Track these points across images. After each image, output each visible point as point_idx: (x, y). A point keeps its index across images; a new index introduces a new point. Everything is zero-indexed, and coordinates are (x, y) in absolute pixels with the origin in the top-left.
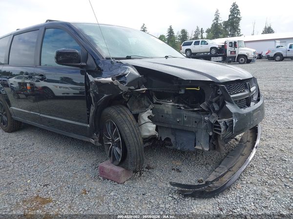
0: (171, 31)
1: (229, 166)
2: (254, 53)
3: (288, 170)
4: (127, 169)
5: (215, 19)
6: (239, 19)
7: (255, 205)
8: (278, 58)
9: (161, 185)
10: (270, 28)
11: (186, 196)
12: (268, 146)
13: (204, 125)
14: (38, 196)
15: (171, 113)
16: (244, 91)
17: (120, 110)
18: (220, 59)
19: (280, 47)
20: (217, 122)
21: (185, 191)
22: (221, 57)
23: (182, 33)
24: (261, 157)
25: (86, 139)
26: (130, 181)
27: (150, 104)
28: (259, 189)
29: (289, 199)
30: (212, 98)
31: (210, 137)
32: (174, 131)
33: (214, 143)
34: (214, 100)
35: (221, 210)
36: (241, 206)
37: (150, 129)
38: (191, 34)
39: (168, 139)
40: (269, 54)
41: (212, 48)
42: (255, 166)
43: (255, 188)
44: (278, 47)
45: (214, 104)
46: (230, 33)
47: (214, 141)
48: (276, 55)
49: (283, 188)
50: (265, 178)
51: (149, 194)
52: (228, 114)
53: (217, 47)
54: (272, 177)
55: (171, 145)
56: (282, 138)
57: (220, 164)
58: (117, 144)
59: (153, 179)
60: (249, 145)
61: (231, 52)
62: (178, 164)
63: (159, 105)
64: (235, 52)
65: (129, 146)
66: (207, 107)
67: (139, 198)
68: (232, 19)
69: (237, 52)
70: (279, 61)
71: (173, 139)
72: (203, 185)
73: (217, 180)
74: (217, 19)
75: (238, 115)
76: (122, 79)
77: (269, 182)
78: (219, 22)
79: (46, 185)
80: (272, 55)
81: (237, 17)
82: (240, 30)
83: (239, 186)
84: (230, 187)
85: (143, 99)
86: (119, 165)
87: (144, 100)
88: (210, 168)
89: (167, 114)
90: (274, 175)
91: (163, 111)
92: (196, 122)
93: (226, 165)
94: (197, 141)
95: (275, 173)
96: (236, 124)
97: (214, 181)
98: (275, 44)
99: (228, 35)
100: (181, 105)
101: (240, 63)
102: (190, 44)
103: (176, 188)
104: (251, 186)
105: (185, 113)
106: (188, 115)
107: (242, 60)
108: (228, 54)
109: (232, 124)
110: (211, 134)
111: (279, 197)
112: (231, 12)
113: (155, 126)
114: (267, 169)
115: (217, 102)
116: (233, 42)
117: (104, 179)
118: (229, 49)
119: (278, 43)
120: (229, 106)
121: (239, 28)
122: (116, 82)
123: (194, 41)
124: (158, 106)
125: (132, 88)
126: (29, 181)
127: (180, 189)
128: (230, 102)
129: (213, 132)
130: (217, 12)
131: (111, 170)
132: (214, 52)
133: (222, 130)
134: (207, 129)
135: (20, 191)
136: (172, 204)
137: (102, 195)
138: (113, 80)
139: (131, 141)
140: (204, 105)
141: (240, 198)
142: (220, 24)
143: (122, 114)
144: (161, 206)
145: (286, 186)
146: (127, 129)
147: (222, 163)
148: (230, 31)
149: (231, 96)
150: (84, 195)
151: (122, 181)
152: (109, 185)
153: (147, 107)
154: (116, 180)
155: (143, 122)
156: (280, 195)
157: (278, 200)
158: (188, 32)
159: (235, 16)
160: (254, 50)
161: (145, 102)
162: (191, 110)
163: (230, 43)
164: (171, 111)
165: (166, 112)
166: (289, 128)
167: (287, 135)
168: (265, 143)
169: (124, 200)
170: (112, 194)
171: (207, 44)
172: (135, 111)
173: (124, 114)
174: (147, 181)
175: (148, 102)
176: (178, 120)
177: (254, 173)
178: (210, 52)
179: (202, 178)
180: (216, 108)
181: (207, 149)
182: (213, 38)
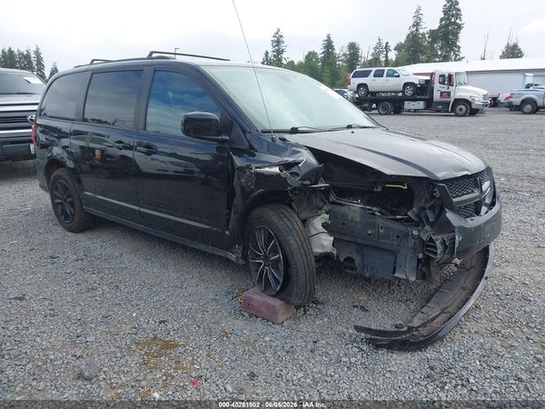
0: (329, 45)
1: (442, 306)
2: (485, 97)
3: (534, 316)
4: (288, 303)
5: (413, 26)
6: (460, 27)
7: (481, 365)
8: (528, 107)
9: (340, 329)
10: (515, 46)
11: (378, 347)
12: (503, 275)
13: (411, 243)
14: (156, 338)
15: (358, 220)
16: (473, 192)
17: (283, 213)
18: (421, 105)
19: (532, 85)
20: (431, 240)
21: (378, 340)
22: (422, 103)
23: (350, 49)
24: (492, 293)
25: (221, 253)
26: (291, 322)
27: (326, 204)
28: (488, 342)
29: (532, 357)
30: (427, 202)
31: (419, 260)
32: (361, 247)
33: (424, 269)
34: (428, 205)
35: (432, 368)
36: (461, 364)
37: (324, 243)
38: (366, 53)
39: (349, 259)
40: (511, 100)
41: (406, 85)
42: (482, 306)
43: (482, 340)
44: (528, 86)
45: (428, 212)
46: (439, 53)
47: (425, 266)
48: (525, 102)
49: (524, 342)
50: (497, 326)
51: (324, 342)
52: (448, 227)
53: (417, 82)
54: (507, 324)
55: (354, 268)
56: (526, 263)
57: (428, 301)
58: (275, 264)
59: (326, 319)
60: (474, 273)
61: (442, 93)
62: (363, 298)
63: (340, 207)
64: (449, 94)
65: (296, 268)
66: (418, 216)
67: (309, 347)
68: (447, 26)
69: (452, 94)
70: (530, 113)
71: (358, 260)
72: (404, 333)
73: (424, 325)
74: (417, 24)
75: (463, 230)
76: (293, 170)
77: (503, 331)
78: (421, 31)
79: (163, 322)
80: (517, 101)
81: (455, 23)
82: (459, 47)
83: (458, 336)
84: (444, 337)
85: (314, 195)
86: (277, 295)
87: (316, 197)
88: (412, 307)
89: (352, 221)
90: (511, 322)
91: (344, 215)
92: (398, 237)
93: (437, 304)
94: (398, 267)
95: (514, 319)
96: (459, 242)
97: (419, 327)
98: (524, 80)
99: (437, 56)
100: (374, 209)
101: (457, 115)
102: (366, 74)
103: (363, 334)
104: (475, 336)
105: (381, 222)
106: (385, 225)
107: (461, 109)
108: (437, 96)
109: (454, 243)
110: (421, 256)
111: (517, 354)
112: (445, 12)
113: (332, 238)
114: (501, 312)
115: (432, 208)
116: (447, 75)
117: (251, 316)
118: (438, 88)
119: (530, 79)
120: (450, 215)
121: (458, 44)
122: (285, 173)
123: (374, 69)
124: (337, 208)
125: (308, 182)
126: (134, 315)
127: (369, 336)
128: (453, 209)
129: (424, 254)
130: (417, 11)
131: (264, 303)
132: (409, 92)
133: (439, 251)
134: (415, 249)
135: (127, 329)
136: (359, 357)
137: (252, 340)
138: (281, 171)
139: (299, 261)
140: (413, 212)
141: (460, 353)
142: (423, 35)
143: (285, 220)
144: (344, 359)
145: (528, 339)
146: (293, 243)
147: (433, 300)
148: (441, 49)
149: (454, 200)
150: (225, 338)
151: (280, 321)
152: (259, 325)
153: (320, 209)
154: (270, 318)
155: (313, 232)
156: (520, 352)
157: (515, 360)
158: (360, 47)
159: (453, 20)
160: (485, 92)
161: (317, 201)
162: (391, 217)
163: (440, 76)
164: (358, 216)
165: (350, 217)
166: (539, 247)
167: (536, 259)
168: (498, 270)
169: (287, 349)
170: (267, 339)
171: (398, 76)
172: (304, 215)
173: (289, 220)
174: (318, 323)
175: (323, 201)
176: (370, 232)
177: (480, 318)
178: (403, 92)
179: (401, 323)
180: (431, 218)
181: (412, 279)
182: (409, 62)
